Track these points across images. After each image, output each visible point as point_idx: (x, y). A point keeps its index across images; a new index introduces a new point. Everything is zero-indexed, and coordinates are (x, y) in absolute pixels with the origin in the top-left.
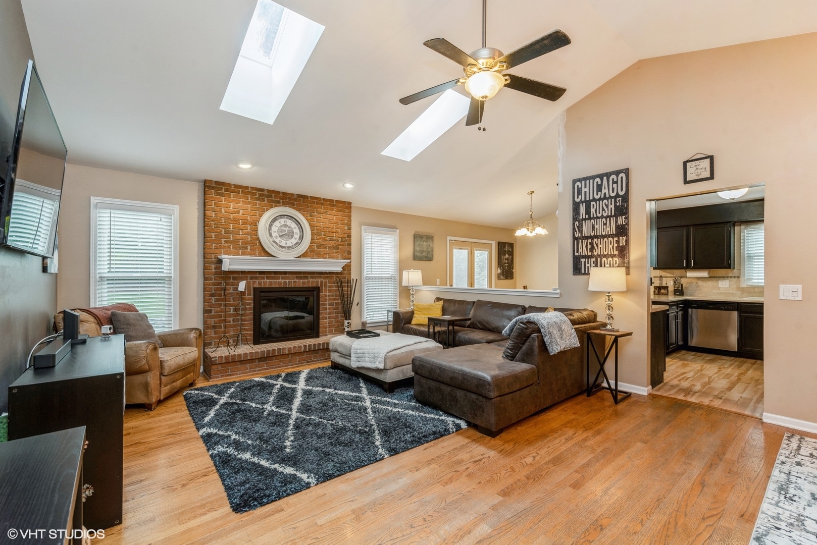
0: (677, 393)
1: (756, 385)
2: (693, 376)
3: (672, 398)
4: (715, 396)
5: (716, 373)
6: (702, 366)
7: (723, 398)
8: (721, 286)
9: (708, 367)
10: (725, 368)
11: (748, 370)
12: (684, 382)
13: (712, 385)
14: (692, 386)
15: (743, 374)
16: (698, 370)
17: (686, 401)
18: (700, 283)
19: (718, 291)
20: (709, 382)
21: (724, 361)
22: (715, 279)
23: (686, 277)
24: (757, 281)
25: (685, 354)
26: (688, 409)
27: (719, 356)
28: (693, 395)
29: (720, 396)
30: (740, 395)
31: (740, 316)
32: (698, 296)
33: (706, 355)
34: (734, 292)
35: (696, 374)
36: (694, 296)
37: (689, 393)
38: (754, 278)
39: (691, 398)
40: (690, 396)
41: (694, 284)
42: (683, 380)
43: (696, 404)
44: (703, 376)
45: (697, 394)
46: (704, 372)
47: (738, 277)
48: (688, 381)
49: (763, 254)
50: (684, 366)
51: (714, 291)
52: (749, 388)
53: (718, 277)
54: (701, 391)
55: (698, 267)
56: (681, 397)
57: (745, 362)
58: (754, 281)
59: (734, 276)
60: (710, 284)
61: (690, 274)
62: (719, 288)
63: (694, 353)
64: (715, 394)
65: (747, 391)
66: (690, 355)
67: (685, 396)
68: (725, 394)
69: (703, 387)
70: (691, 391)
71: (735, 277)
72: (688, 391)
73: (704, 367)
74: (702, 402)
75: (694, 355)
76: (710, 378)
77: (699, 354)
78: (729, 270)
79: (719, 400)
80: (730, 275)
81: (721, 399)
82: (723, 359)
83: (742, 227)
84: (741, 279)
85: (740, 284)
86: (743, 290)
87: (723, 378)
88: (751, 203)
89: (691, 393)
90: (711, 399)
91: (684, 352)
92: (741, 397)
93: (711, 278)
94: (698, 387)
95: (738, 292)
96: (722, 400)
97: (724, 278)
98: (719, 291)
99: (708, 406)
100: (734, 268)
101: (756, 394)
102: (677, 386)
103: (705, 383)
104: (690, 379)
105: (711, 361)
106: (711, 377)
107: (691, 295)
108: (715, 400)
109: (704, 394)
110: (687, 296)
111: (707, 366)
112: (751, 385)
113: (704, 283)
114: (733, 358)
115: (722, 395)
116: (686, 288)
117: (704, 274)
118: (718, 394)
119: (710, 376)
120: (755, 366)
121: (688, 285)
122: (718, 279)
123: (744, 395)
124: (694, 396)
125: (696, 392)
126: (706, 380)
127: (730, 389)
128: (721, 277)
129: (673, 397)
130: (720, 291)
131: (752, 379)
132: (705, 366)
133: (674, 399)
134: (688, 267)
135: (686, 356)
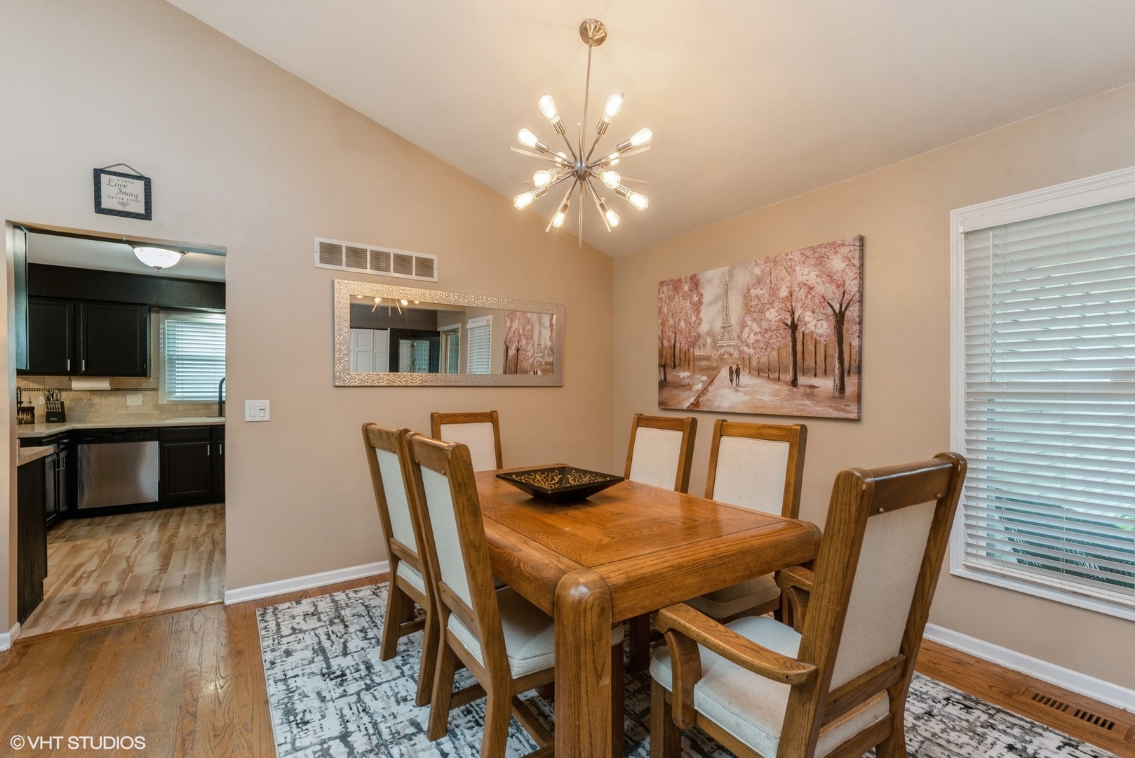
0: (76, 613)
1: (197, 548)
2: (99, 566)
3: (69, 630)
4: (147, 590)
5: (135, 547)
6: (109, 542)
7: (160, 589)
8: (131, 404)
9: (120, 539)
10: (145, 533)
11: (178, 527)
12: (86, 583)
13: (136, 571)
14: (102, 586)
15: (174, 535)
16: (105, 551)
17: (100, 624)
18: (96, 400)
19: (125, 412)
20: (130, 568)
21: (140, 522)
22: (121, 392)
23: (70, 390)
24: (181, 394)
25: (73, 527)
26: (108, 641)
27: (131, 516)
28: (109, 604)
29: (154, 588)
30: (182, 573)
31: (161, 447)
32: (93, 422)
33: (109, 518)
34: (150, 412)
35: (102, 561)
36: (85, 422)
37: (101, 604)
38: (177, 390)
39: (106, 612)
40: (104, 608)
41: (85, 401)
42: (83, 581)
43: (119, 620)
44: (115, 559)
45: (117, 600)
46: (115, 551)
47: (156, 390)
48: (92, 579)
49: (224, 359)
50: (75, 551)
51: (119, 412)
52: (190, 556)
53: (126, 390)
54: (121, 592)
55: (91, 373)
56: (87, 619)
57: (171, 516)
58: (177, 394)
59: (149, 387)
60: (113, 400)
61: (78, 384)
62: (127, 407)
63: (87, 521)
64: (146, 588)
65: (188, 562)
66: (82, 528)
67: (95, 614)
68: (161, 580)
69: (122, 580)
70: (104, 598)
71: (151, 390)
72: (98, 601)
73: (113, 542)
74: (129, 612)
75: (89, 525)
76: (128, 559)
77: (97, 520)
78: (142, 379)
79: (155, 595)
80: (144, 386)
81: (158, 592)
82: (139, 519)
83: (162, 315)
84: (160, 392)
85: (158, 399)
86: (161, 409)
87: (149, 552)
88: (174, 282)
89: (105, 601)
90: (141, 600)
91: (69, 523)
92: (185, 576)
93: (115, 390)
94: (113, 586)
95: (155, 412)
96: (159, 594)
97: (134, 390)
98: (127, 412)
99: (143, 616)
100: (150, 377)
101: (201, 563)
102: (73, 597)
103: (124, 571)
104: (95, 574)
105: (121, 528)
106: (129, 557)
107: (79, 421)
108: (149, 598)
109: (127, 593)
110: (72, 421)
111: (118, 538)
112: (190, 550)
113: (103, 399)
114: (152, 513)
115: (156, 584)
116: (70, 409)
117: (104, 384)
118: (150, 585)
119: (128, 555)
120: (185, 517)
121: (73, 404)
122: (125, 392)
123: (187, 571)
124: (112, 605)
125: (114, 596)
126: (124, 565)
127: (164, 568)
128: (131, 390)
129: (71, 626)
130: (129, 412)
131: (188, 539)
132: (114, 539)
133: (75, 629)
134: (76, 372)
135: (75, 529)
